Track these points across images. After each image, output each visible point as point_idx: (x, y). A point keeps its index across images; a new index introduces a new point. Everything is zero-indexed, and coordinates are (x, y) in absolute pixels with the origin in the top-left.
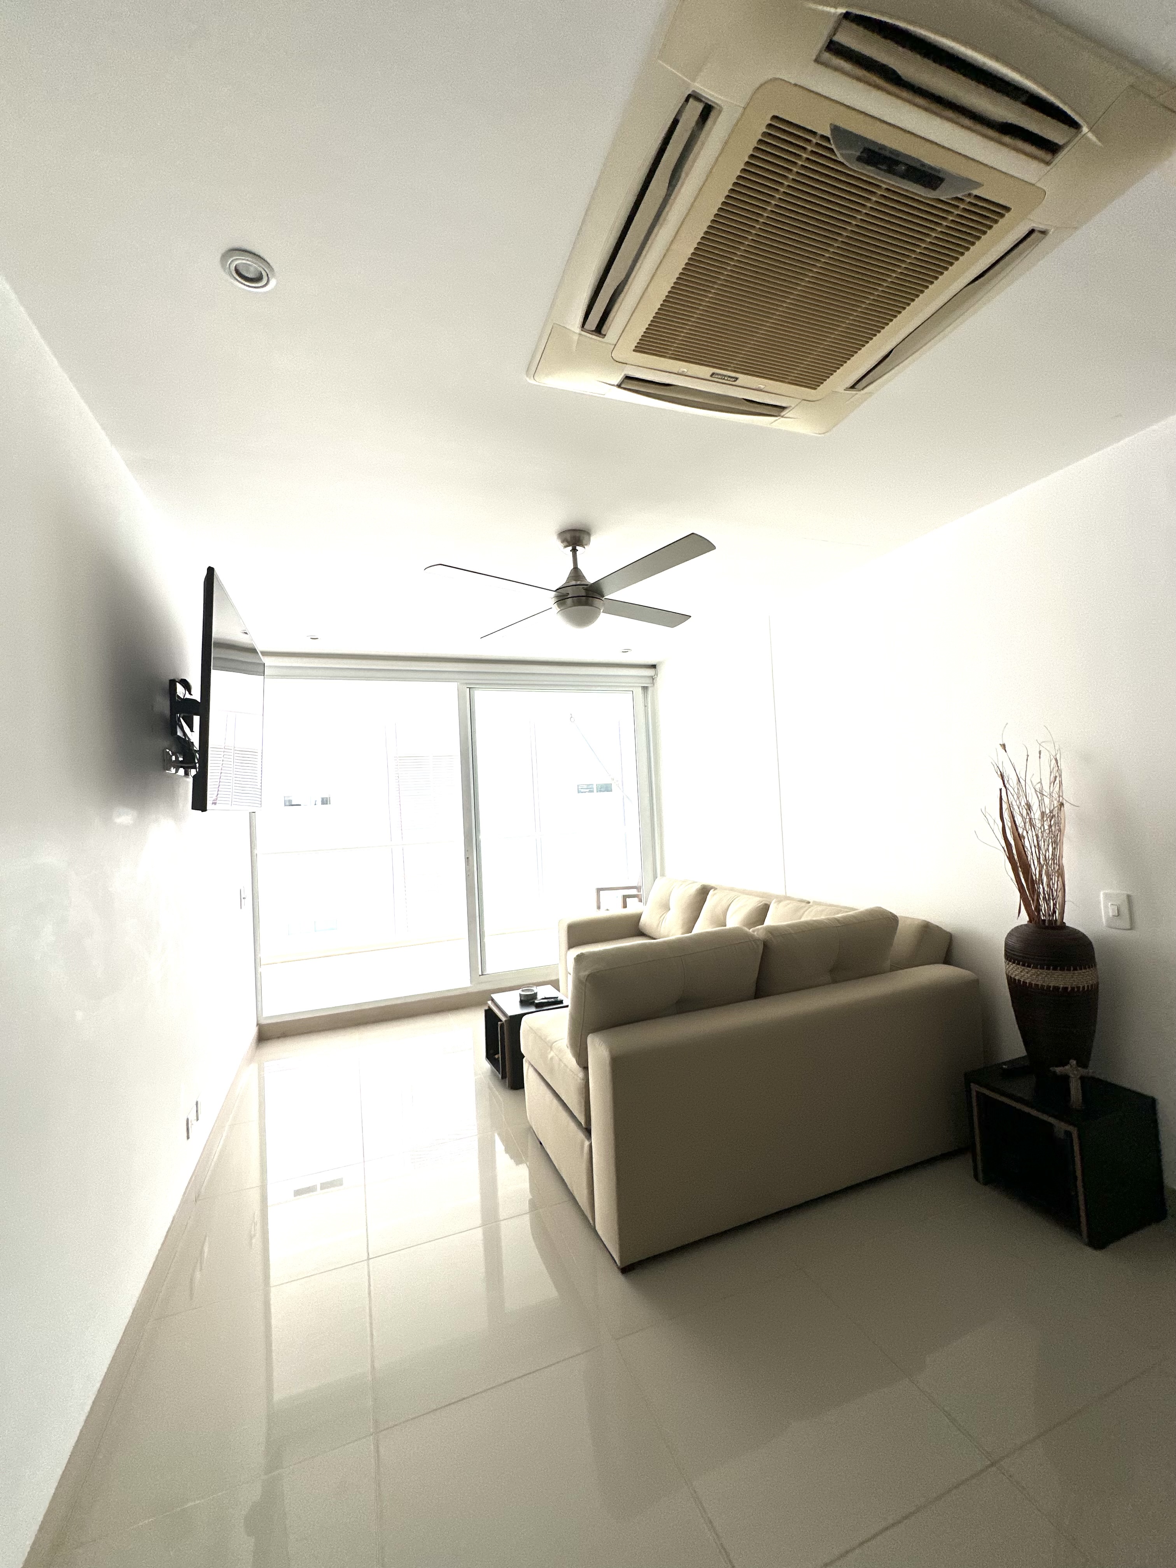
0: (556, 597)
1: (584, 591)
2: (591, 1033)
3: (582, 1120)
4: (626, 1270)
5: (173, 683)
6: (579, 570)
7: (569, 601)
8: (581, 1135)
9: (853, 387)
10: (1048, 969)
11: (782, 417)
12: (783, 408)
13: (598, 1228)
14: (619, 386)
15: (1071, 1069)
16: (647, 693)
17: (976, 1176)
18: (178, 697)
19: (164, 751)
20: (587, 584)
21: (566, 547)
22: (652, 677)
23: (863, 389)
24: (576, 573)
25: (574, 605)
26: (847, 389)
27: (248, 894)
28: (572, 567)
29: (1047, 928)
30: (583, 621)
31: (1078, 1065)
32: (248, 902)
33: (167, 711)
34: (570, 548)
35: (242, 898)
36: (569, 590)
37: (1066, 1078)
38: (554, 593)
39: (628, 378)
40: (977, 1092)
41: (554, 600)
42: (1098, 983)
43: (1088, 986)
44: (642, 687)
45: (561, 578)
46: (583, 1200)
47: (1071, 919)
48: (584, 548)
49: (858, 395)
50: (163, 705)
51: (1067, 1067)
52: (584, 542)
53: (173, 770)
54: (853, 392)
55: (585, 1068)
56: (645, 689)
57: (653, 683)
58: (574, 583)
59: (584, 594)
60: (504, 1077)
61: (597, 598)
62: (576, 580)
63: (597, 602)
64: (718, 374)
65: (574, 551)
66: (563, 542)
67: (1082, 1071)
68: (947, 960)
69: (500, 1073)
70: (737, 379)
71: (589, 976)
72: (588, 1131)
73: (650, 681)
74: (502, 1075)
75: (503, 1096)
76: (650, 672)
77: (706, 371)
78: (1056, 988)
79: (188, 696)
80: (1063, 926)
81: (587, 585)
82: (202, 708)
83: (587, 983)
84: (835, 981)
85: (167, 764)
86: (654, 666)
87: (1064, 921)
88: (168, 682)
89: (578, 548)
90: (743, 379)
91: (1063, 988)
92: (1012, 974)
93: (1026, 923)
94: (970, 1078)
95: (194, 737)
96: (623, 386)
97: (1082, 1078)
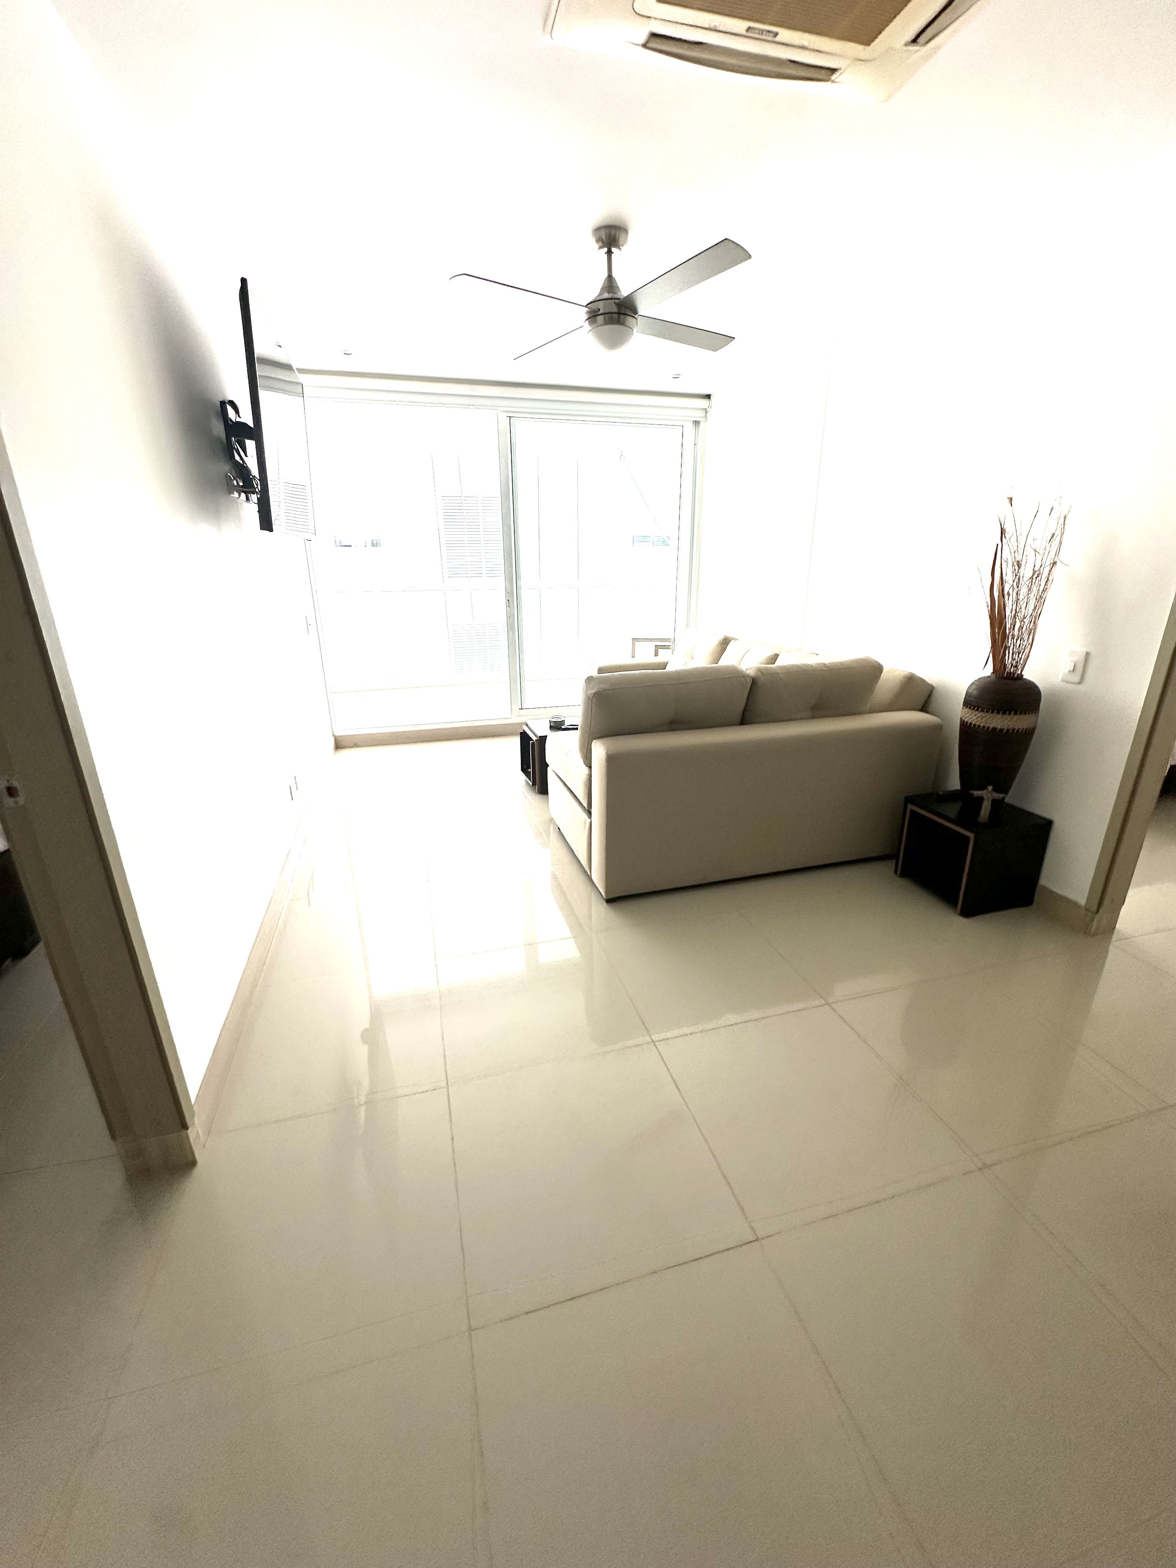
0: (588, 312)
1: (614, 306)
2: (595, 739)
3: (585, 804)
4: (610, 901)
5: (223, 403)
6: (613, 279)
7: (600, 319)
8: (584, 816)
9: (914, 41)
10: (993, 712)
11: (833, 82)
12: (833, 71)
13: (593, 878)
14: (645, 46)
15: (988, 795)
16: (698, 429)
17: (896, 872)
18: (231, 420)
19: (226, 475)
20: (619, 297)
21: (600, 248)
22: (706, 409)
23: (927, 42)
24: (610, 284)
25: (606, 323)
26: (906, 45)
27: (312, 620)
28: (606, 275)
29: (1005, 678)
30: (613, 343)
31: (994, 790)
32: (312, 628)
33: (223, 435)
34: (605, 250)
35: (308, 625)
36: (600, 305)
37: (981, 799)
38: (586, 309)
39: (654, 35)
40: (911, 810)
41: (585, 317)
42: (1035, 727)
43: (1023, 730)
44: (693, 421)
45: (593, 290)
46: (584, 861)
47: (1029, 673)
48: (620, 249)
49: (919, 51)
50: (219, 429)
51: (984, 792)
52: (621, 241)
53: (236, 495)
54: (914, 48)
55: (590, 767)
56: (697, 423)
57: (706, 417)
58: (606, 295)
59: (615, 310)
60: (534, 784)
61: (629, 315)
62: (609, 292)
63: (630, 320)
64: (754, 28)
65: (609, 253)
66: (597, 241)
67: (996, 795)
68: (924, 708)
69: (530, 781)
70: (776, 34)
71: (595, 693)
72: (589, 813)
73: (703, 414)
74: (533, 783)
75: (532, 799)
76: (704, 403)
77: (740, 26)
78: (994, 729)
79: (238, 419)
80: (1020, 677)
81: (619, 299)
82: (255, 432)
83: (594, 700)
84: (813, 717)
85: (231, 489)
86: (708, 397)
87: (1023, 673)
88: (219, 404)
89: (613, 250)
90: (785, 35)
91: (1000, 729)
92: (963, 717)
93: (989, 675)
94: (908, 800)
95: (252, 463)
96: (649, 45)
97: (994, 801)
